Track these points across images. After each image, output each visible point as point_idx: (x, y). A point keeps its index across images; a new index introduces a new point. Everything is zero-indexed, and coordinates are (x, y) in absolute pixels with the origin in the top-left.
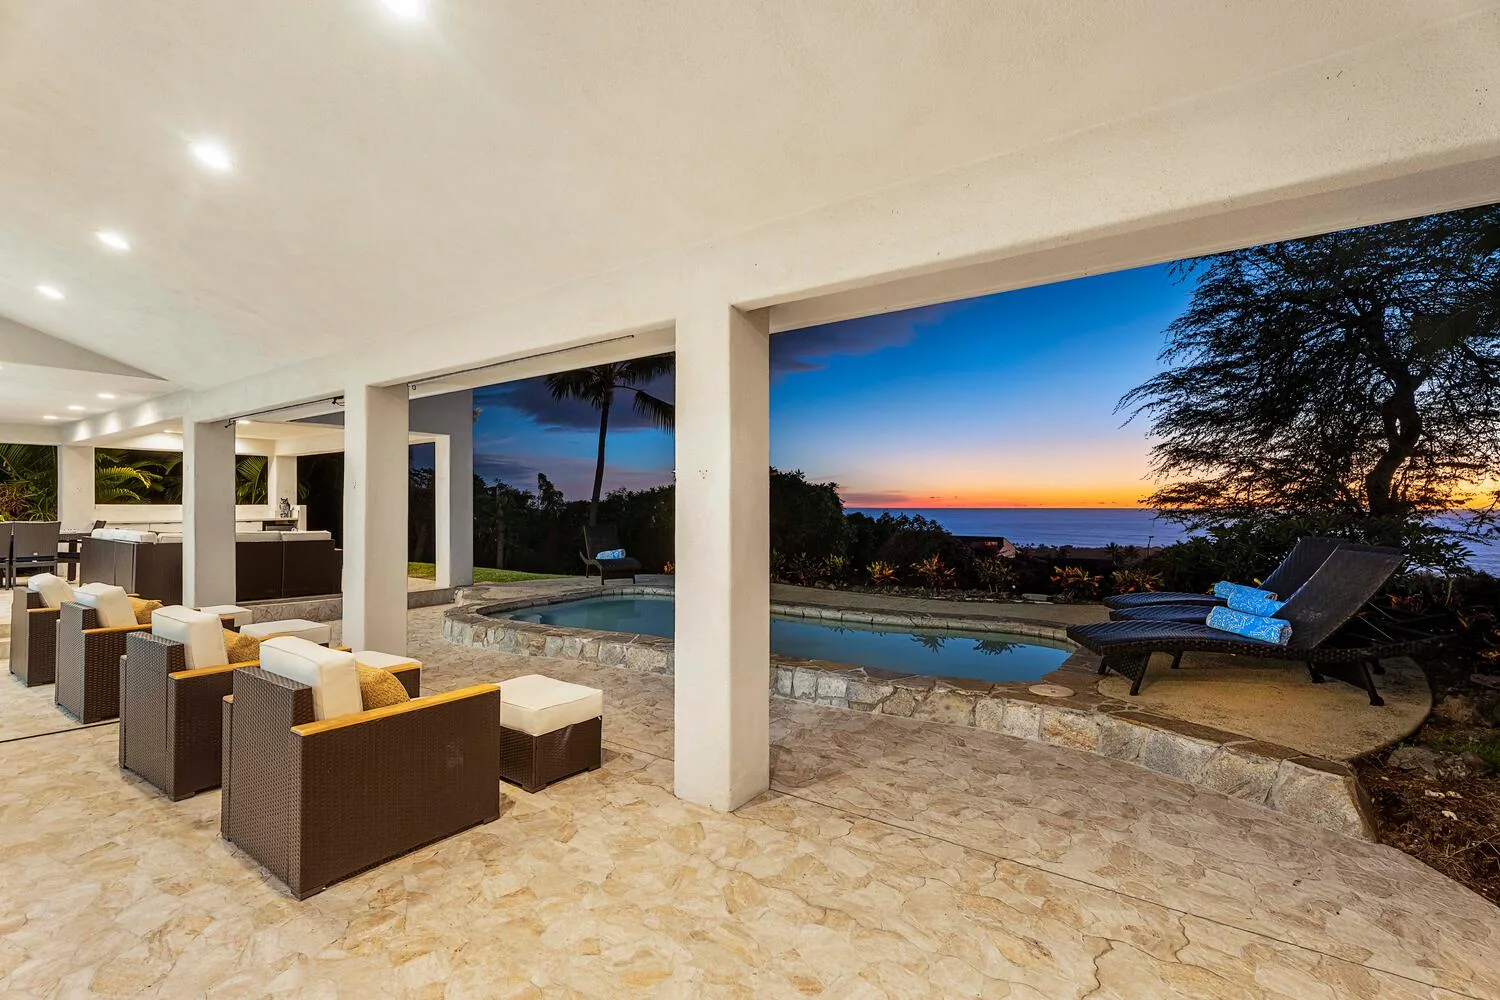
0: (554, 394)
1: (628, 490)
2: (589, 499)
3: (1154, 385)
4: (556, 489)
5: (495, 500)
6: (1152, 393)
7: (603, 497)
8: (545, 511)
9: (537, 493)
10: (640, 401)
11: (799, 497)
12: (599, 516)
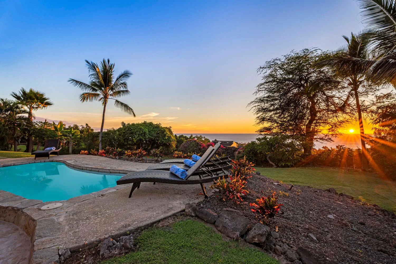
0: (81, 100)
2: (100, 131)
6: (256, 103)
10: (117, 103)
11: (159, 130)
12: (102, 136)
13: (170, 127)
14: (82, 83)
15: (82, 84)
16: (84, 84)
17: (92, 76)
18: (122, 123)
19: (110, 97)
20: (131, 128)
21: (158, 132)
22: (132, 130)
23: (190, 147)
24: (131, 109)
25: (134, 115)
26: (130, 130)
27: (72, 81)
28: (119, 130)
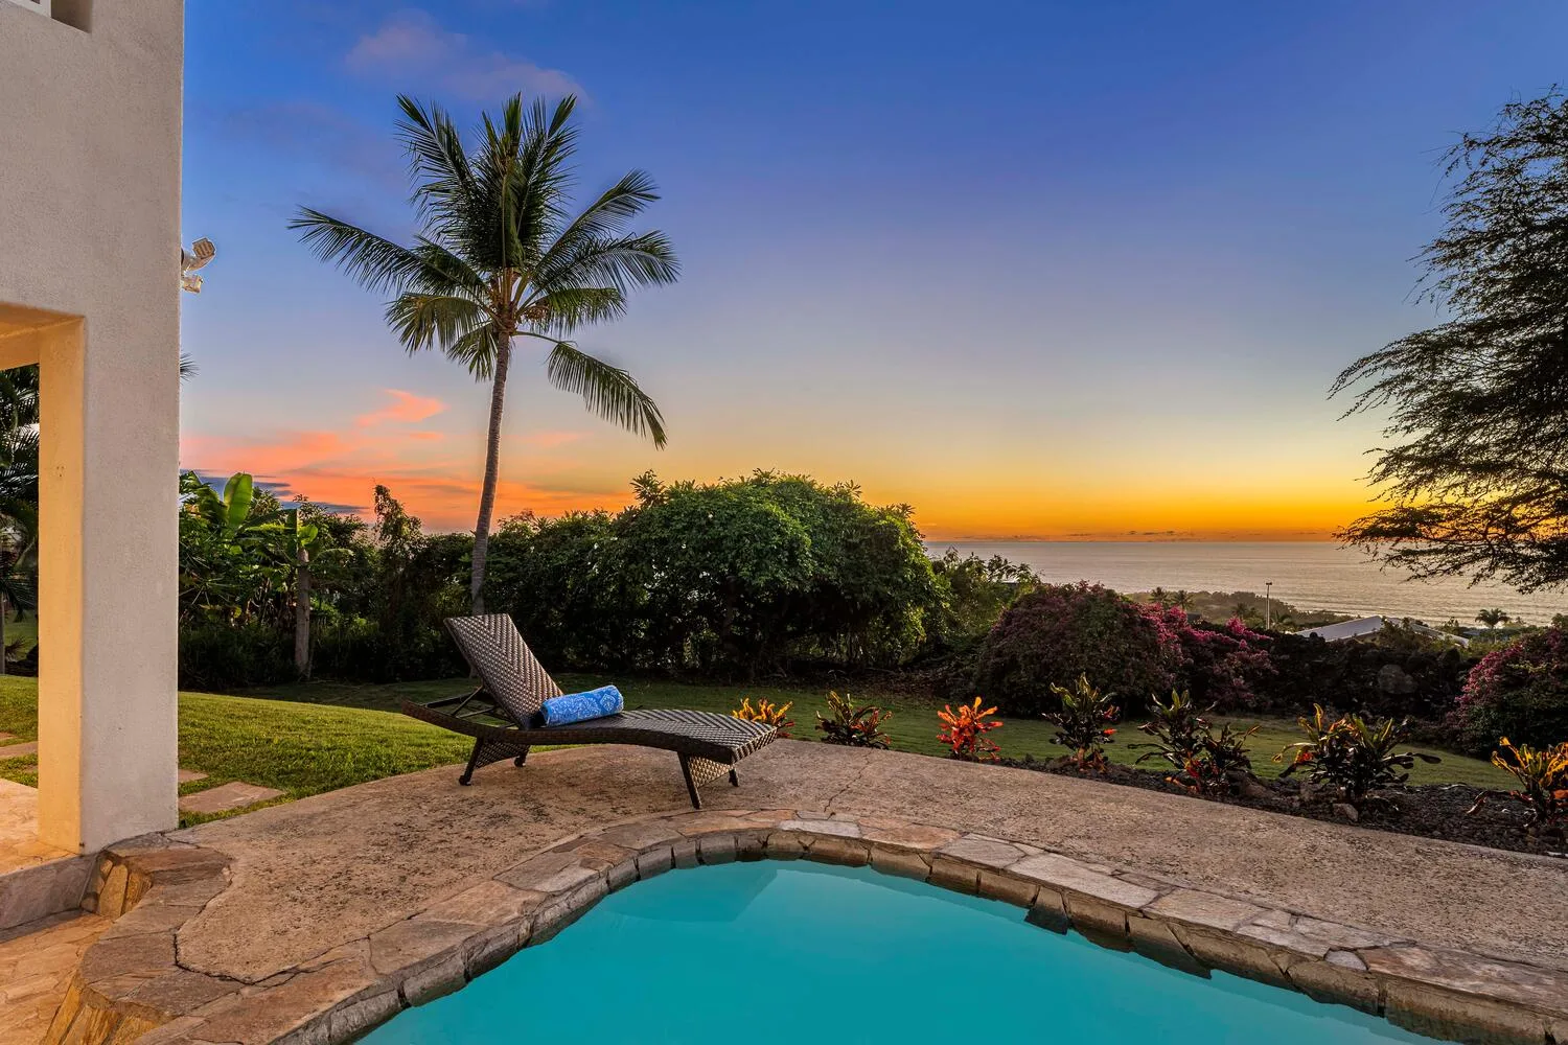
0: (406, 335)
1: (538, 517)
2: (469, 531)
3: (1389, 354)
4: (408, 512)
5: (294, 532)
6: (1385, 366)
7: (494, 529)
8: (387, 553)
9: (372, 519)
10: (561, 360)
11: (857, 528)
12: (488, 563)
13: (905, 508)
14: (373, 237)
15: (369, 243)
16: (387, 247)
17: (432, 199)
18: (644, 481)
19: (524, 325)
20: (706, 517)
21: (851, 536)
22: (710, 523)
23: (1090, 634)
24: (644, 398)
25: (659, 437)
26: (700, 528)
27: (317, 226)
28: (628, 525)
